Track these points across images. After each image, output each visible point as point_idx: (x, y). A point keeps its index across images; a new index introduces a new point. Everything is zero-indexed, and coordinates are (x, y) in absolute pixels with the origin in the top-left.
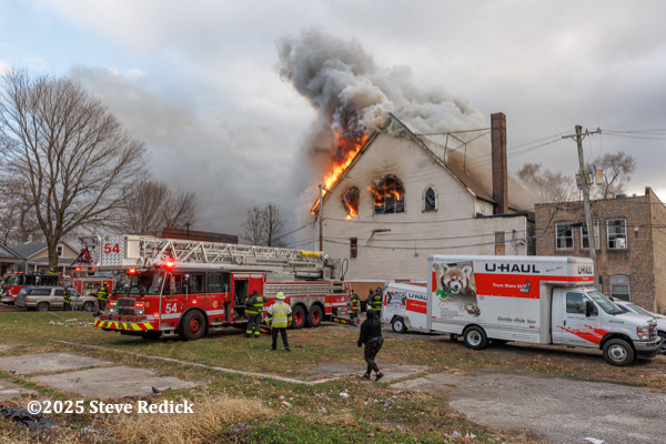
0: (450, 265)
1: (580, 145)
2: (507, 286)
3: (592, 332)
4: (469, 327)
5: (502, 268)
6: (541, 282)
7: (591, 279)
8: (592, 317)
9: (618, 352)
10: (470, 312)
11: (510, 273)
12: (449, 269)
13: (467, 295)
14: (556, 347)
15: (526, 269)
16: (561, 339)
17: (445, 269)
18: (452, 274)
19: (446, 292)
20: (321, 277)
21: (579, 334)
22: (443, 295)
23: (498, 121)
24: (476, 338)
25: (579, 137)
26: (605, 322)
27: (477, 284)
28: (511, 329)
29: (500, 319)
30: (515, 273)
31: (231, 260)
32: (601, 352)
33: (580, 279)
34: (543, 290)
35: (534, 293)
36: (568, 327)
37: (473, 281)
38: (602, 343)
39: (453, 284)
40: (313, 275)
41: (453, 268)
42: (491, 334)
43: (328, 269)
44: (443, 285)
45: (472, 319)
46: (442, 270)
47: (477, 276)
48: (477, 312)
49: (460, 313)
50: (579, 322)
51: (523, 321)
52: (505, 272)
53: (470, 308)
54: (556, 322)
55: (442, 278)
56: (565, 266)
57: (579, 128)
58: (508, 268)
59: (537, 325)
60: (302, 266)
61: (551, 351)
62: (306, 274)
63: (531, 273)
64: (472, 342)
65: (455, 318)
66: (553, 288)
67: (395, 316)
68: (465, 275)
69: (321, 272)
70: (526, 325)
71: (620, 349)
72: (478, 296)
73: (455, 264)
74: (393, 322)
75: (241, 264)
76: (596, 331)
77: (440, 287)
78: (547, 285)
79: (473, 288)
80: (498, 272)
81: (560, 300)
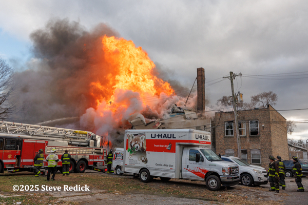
0: (135, 135)
1: (232, 82)
2: (160, 146)
3: (200, 171)
4: (143, 170)
5: (159, 136)
6: (176, 143)
7: (207, 143)
8: (200, 162)
9: (213, 182)
10: (143, 161)
11: (162, 139)
12: (134, 137)
13: (142, 151)
14: (185, 181)
15: (169, 136)
16: (186, 176)
17: (133, 137)
18: (135, 140)
19: (133, 150)
20: (88, 145)
21: (194, 172)
22: (131, 152)
23: (201, 71)
24: (146, 176)
25: (231, 77)
26: (207, 166)
27: (147, 146)
28: (162, 170)
29: (157, 165)
30: (165, 139)
31: (27, 133)
32: (204, 183)
33: (198, 142)
34: (177, 147)
35: (172, 150)
36: (190, 169)
37: (145, 144)
38: (206, 177)
39: (136, 146)
40: (82, 144)
41: (136, 137)
42: (152, 173)
43: (93, 141)
44: (131, 146)
45: (143, 165)
46: (131, 138)
47: (147, 141)
48: (146, 161)
49: (138, 162)
50: (194, 166)
51: (167, 166)
52: (160, 138)
53: (143, 159)
54: (184, 166)
55: (131, 143)
56: (188, 134)
57: (231, 73)
58: (161, 136)
59: (174, 168)
60: (76, 138)
61: (182, 183)
62: (78, 143)
63: (172, 139)
64: (144, 178)
65: (136, 165)
66: (184, 147)
67: (118, 166)
68: (141, 140)
69: (89, 142)
70: (169, 168)
71: (214, 181)
72: (147, 152)
73: (137, 135)
74: (116, 169)
75: (33, 135)
76: (203, 171)
77: (130, 148)
78: (180, 145)
79: (145, 148)
80: (157, 138)
81: (186, 154)
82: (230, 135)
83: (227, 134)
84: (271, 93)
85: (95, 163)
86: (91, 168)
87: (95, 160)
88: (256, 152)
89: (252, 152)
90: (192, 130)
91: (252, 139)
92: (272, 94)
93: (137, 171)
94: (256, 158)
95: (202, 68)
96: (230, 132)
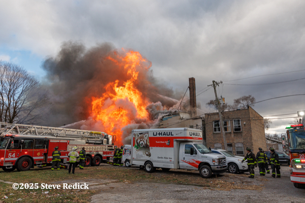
0: (140, 134)
2: (161, 142)
3: (194, 162)
4: (147, 162)
5: (159, 134)
6: (174, 140)
8: (194, 155)
9: (205, 171)
10: (147, 155)
11: (162, 136)
12: (140, 136)
13: (146, 147)
14: (182, 171)
15: (168, 134)
16: (183, 166)
17: (138, 136)
18: (141, 138)
19: (138, 146)
20: (102, 143)
21: (190, 163)
22: (137, 148)
23: (192, 81)
24: (150, 167)
26: (200, 157)
27: (150, 143)
28: (163, 162)
29: (159, 158)
30: (164, 136)
31: (52, 135)
32: (198, 172)
33: (191, 138)
34: (175, 143)
35: (171, 145)
36: (186, 160)
37: (148, 141)
38: (199, 167)
39: (141, 142)
40: (97, 142)
41: (141, 135)
42: (155, 165)
43: (106, 140)
44: (137, 143)
45: (148, 158)
46: (137, 136)
47: (150, 138)
48: (149, 155)
49: (143, 156)
50: (189, 158)
51: (167, 158)
52: (160, 136)
53: (147, 153)
54: (181, 158)
55: (137, 140)
56: (183, 132)
57: (214, 81)
58: (161, 134)
59: (173, 160)
60: (92, 138)
61: (180, 173)
62: (94, 142)
63: (170, 136)
64: (148, 169)
65: (141, 158)
66: (180, 142)
67: (126, 159)
68: (145, 138)
69: (102, 141)
70: (169, 160)
71: (206, 170)
72: (150, 147)
73: (142, 133)
74: (125, 162)
75: (57, 136)
76: (196, 162)
77: (136, 144)
78: (177, 141)
79: (148, 144)
80: (158, 136)
81: (183, 148)
82: (218, 132)
83: (215, 131)
84: (250, 96)
85: (108, 158)
86: (105, 162)
87: (108, 155)
88: (240, 145)
89: (236, 146)
90: (186, 128)
91: (236, 134)
92: (251, 98)
93: (142, 163)
94: (240, 150)
95: (193, 78)
96: (217, 129)
